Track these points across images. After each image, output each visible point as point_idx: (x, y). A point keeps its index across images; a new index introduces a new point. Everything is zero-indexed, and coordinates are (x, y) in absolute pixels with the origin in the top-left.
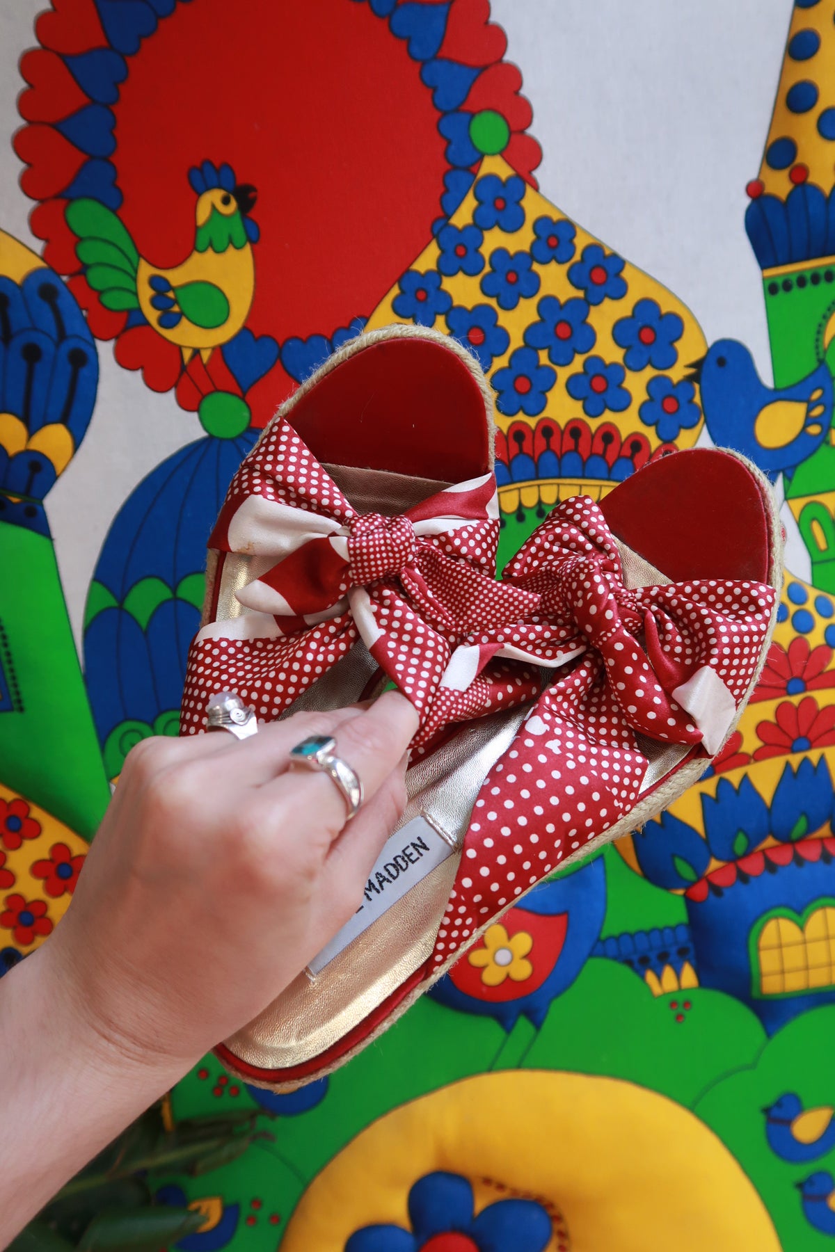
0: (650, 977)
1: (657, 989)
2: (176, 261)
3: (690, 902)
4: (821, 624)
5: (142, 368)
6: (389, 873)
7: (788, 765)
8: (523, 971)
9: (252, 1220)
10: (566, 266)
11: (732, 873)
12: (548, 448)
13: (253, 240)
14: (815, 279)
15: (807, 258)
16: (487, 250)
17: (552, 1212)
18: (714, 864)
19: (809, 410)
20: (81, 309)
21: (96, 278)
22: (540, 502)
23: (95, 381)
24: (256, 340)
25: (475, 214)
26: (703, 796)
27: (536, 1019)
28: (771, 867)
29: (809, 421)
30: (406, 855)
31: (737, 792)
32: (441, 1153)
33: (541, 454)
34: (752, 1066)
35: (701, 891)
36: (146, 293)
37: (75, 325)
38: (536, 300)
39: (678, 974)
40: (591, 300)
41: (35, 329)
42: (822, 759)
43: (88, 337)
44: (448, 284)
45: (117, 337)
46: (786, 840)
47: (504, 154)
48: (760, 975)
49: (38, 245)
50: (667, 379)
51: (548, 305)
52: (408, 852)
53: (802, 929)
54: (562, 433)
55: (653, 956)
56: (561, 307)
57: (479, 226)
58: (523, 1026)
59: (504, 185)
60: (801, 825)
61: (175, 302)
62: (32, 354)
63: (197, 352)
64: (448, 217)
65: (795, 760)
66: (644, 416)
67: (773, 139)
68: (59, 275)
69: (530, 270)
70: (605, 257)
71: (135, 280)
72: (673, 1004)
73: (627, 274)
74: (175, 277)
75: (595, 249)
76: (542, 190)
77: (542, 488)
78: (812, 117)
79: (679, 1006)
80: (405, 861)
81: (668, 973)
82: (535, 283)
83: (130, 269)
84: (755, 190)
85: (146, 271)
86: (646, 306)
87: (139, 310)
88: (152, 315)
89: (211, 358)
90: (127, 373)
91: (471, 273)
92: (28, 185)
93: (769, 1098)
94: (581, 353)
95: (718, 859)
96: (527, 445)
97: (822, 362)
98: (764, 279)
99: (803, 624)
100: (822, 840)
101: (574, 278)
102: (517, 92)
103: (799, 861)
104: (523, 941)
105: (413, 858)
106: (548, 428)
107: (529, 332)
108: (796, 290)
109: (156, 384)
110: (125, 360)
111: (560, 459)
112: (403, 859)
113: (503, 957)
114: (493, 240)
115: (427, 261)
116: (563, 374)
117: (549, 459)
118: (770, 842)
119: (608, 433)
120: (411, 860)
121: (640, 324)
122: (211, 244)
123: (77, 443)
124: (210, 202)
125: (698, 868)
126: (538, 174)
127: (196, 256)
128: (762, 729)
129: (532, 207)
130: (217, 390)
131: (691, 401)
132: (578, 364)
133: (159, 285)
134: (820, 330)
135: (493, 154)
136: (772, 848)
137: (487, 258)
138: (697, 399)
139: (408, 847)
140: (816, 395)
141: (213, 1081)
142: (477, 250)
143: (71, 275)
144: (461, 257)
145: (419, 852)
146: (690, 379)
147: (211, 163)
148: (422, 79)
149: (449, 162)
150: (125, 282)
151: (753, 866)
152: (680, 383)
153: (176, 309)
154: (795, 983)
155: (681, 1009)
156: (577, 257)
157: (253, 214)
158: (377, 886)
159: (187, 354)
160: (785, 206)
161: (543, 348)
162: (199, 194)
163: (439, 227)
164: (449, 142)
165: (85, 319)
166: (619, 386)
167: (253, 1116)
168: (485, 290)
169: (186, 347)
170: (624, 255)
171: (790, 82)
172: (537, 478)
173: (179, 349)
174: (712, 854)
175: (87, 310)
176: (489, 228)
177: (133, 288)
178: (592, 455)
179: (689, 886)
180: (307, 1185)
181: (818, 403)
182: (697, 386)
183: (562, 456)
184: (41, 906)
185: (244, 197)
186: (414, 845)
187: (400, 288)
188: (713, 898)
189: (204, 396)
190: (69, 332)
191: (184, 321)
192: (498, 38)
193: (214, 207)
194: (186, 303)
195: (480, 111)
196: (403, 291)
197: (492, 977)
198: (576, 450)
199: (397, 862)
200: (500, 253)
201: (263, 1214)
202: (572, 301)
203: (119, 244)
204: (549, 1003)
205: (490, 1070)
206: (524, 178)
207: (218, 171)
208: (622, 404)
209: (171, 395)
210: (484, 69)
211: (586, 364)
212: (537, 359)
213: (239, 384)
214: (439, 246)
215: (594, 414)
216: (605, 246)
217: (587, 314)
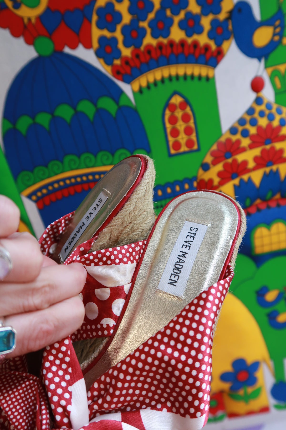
4: (278, 118)
5: (8, 27)
7: (265, 172)
12: (172, 52)
19: (274, 30)
22: (170, 75)
24: (53, 12)
26: (234, 185)
28: (259, 210)
29: (274, 35)
31: (247, 183)
33: (169, 55)
34: (252, 278)
42: (277, 169)
46: (264, 200)
48: (255, 247)
50: (218, 19)
53: (269, 230)
54: (177, 45)
60: (269, 195)
63: (29, 19)
65: (268, 170)
66: (210, 36)
77: (171, 69)
87: (4, 3)
88: (10, 4)
89: (36, 22)
93: (258, 288)
94: (183, 9)
96: (164, 51)
97: (280, 9)
99: (271, 118)
100: (277, 200)
103: (269, 207)
106: (171, 44)
109: (15, 34)
111: (177, 56)
116: (177, 19)
117: (173, 57)
118: (258, 201)
119: (196, 44)
128: (256, 159)
130: (39, 35)
131: (228, 28)
132: (182, 15)
136: (259, 204)
138: (230, 27)
140: (277, 23)
151: (253, 210)
152: (223, 21)
154: (267, 249)
159: (26, 21)
161: (168, 8)
166: (199, 23)
169: (25, 17)
172: (168, 64)
178: (189, 54)
181: (278, 26)
189: (35, 38)
191: (22, 6)
198: (183, 52)
208: (200, 31)
209: (22, 39)
211: (186, 14)
212: (166, 13)
213: (48, 32)
215: (190, 36)
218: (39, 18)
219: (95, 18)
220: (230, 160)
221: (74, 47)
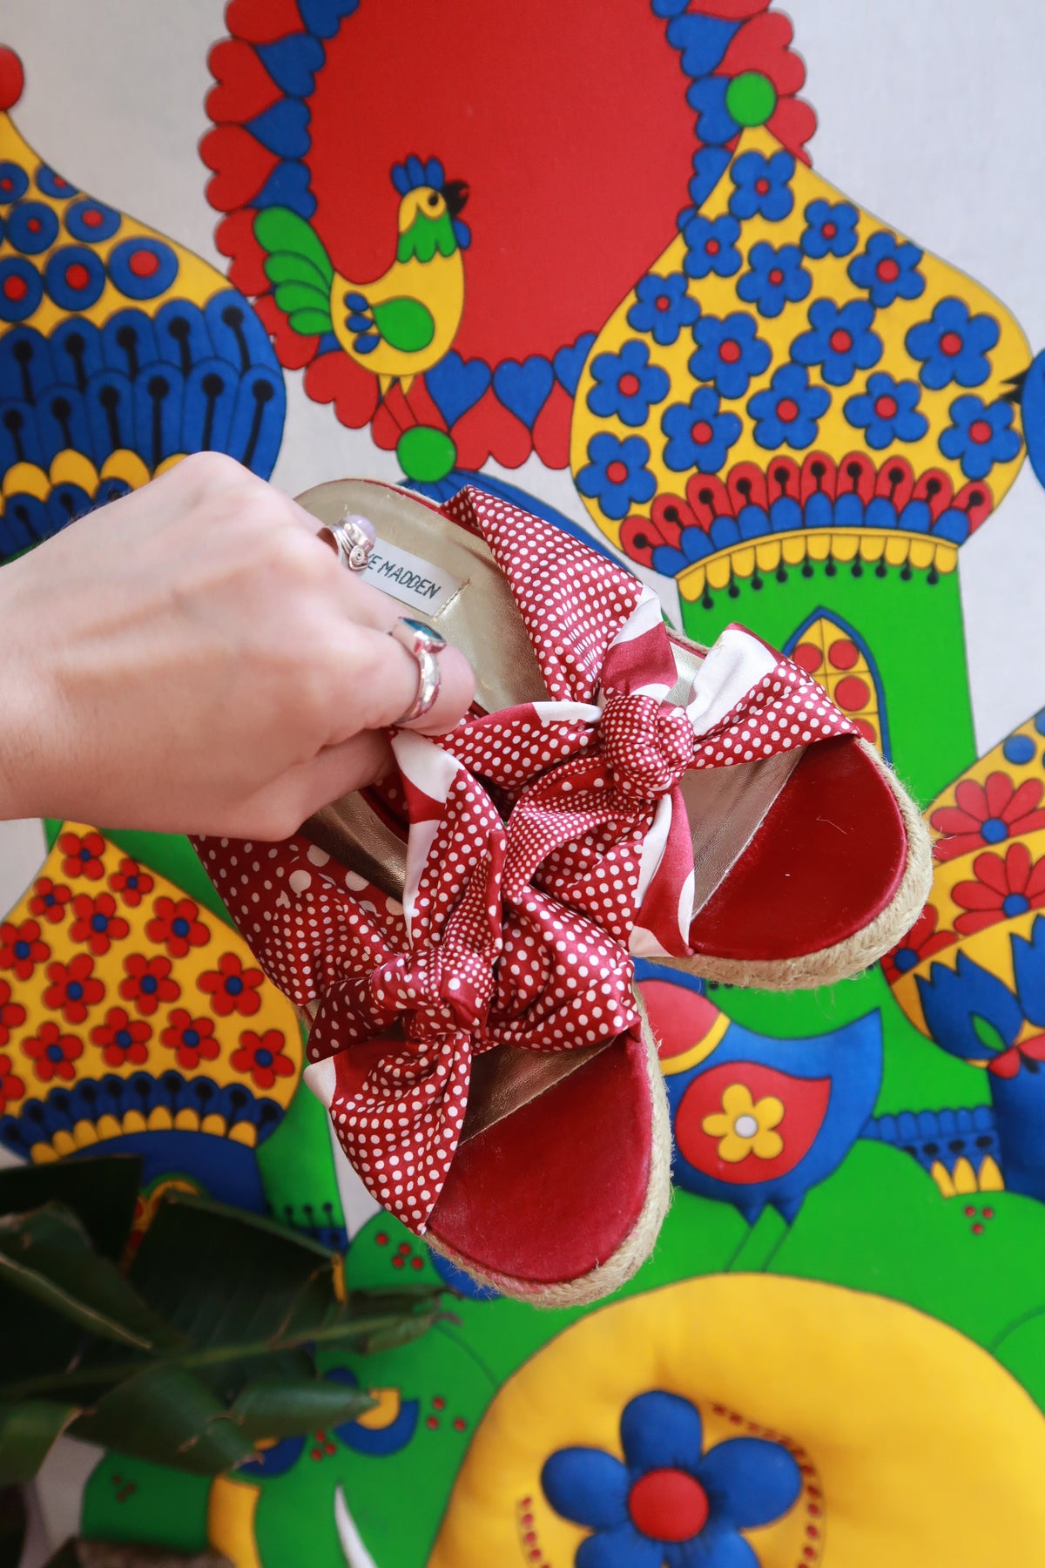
0: (939, 1170)
1: (947, 1188)
3: (994, 1077)
5: (334, 400)
8: (770, 1146)
9: (433, 1422)
10: (846, 260)
12: (819, 489)
13: (464, 246)
16: (744, 245)
17: (803, 1461)
18: (1029, 1030)
20: (268, 335)
21: (287, 299)
22: (807, 558)
23: (282, 417)
24: (465, 363)
25: (732, 201)
26: (1014, 938)
27: (787, 1208)
32: (661, 1367)
33: (810, 497)
35: (1010, 1064)
36: (340, 313)
37: (261, 353)
38: (805, 305)
39: (976, 1170)
40: (879, 301)
41: (217, 358)
43: (275, 366)
44: (696, 289)
45: (307, 365)
47: (770, 124)
49: (224, 264)
50: (975, 400)
51: (822, 309)
54: (838, 470)
56: (839, 312)
57: (736, 215)
58: (770, 1218)
59: (768, 163)
61: (373, 322)
62: (213, 386)
63: (396, 381)
64: (697, 206)
66: (945, 447)
68: (245, 296)
69: (798, 266)
70: (896, 247)
71: (328, 298)
72: (969, 1210)
73: (924, 267)
74: (374, 293)
75: (883, 238)
76: (816, 166)
77: (810, 540)
79: (977, 1214)
81: (963, 1167)
82: (805, 283)
83: (322, 286)
85: (341, 287)
86: (950, 306)
87: (332, 334)
88: (347, 339)
89: (413, 388)
90: (317, 408)
91: (725, 274)
92: (214, 196)
94: (865, 368)
95: (1035, 1023)
96: (792, 485)
101: (856, 274)
102: (786, 47)
104: (772, 1109)
106: (818, 466)
107: (797, 345)
109: (350, 420)
110: (316, 393)
111: (833, 503)
114: (754, 232)
115: (671, 261)
116: (840, 395)
117: (820, 503)
119: (897, 471)
121: (942, 329)
122: (415, 253)
124: (417, 205)
125: (1007, 1033)
126: (811, 147)
127: (398, 269)
129: (803, 188)
130: (418, 425)
131: (1008, 427)
132: (859, 383)
133: (356, 304)
135: (755, 126)
137: (745, 254)
138: (1017, 425)
141: (392, 1249)
142: (732, 245)
143: (259, 296)
144: (713, 255)
146: (1008, 398)
147: (417, 157)
148: (667, 38)
149: (699, 138)
150: (317, 302)
152: (994, 404)
153: (374, 330)
155: (979, 1218)
156: (860, 248)
157: (465, 214)
159: (385, 384)
161: (814, 364)
162: (403, 194)
163: (686, 218)
164: (700, 115)
165: (273, 347)
166: (913, 409)
167: (437, 1293)
168: (742, 293)
169: (384, 375)
170: (921, 241)
172: (804, 526)
173: (376, 378)
174: (1025, 1016)
175: (275, 334)
176: (748, 217)
177: (326, 308)
178: (875, 497)
179: (994, 1056)
180: (498, 1388)
182: (1017, 408)
183: (837, 498)
184: (208, 1024)
185: (455, 195)
187: (638, 296)
188: (1025, 1074)
189: (403, 432)
190: (253, 360)
191: (383, 345)
193: (419, 210)
194: (386, 324)
195: (739, 74)
196: (640, 299)
197: (731, 1151)
198: (855, 491)
200: (762, 248)
201: (446, 1416)
202: (853, 305)
203: (312, 258)
204: (804, 1191)
205: (727, 1270)
206: (794, 154)
207: (424, 167)
208: (916, 431)
209: (366, 431)
210: (746, 20)
211: (870, 383)
212: (807, 377)
213: (444, 419)
214: (687, 242)
215: (878, 445)
216: (896, 233)
217: (871, 320)
218: (424, 378)
219: (586, 383)
220: (1000, 849)
221: (513, 463)
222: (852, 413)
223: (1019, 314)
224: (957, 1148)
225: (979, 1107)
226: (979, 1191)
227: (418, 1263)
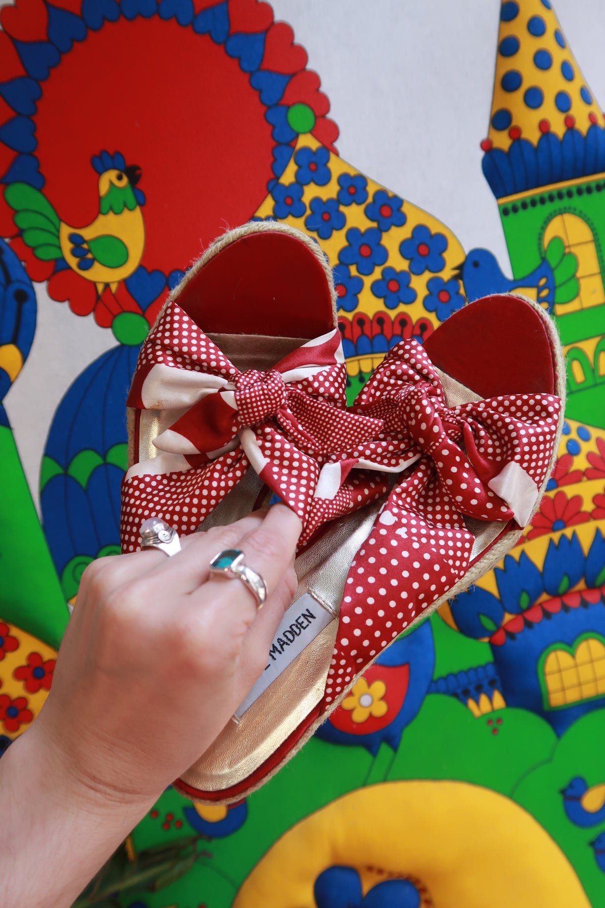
0: (471, 703)
1: (477, 712)
2: (87, 222)
3: (494, 647)
4: (563, 439)
5: (68, 299)
6: (287, 638)
7: (551, 541)
8: (381, 709)
10: (363, 207)
11: (520, 622)
12: (363, 333)
13: (141, 204)
14: (533, 203)
15: (527, 189)
16: (307, 199)
17: (420, 886)
18: (508, 617)
19: (539, 293)
20: (21, 261)
21: (31, 239)
22: (360, 372)
23: (34, 311)
24: (149, 273)
25: (297, 175)
26: (495, 569)
27: (393, 743)
28: (547, 615)
29: (540, 300)
30: (299, 623)
31: (519, 563)
32: (334, 852)
33: (359, 337)
34: (549, 760)
35: (501, 637)
36: (67, 246)
37: (17, 273)
38: (344, 232)
39: (491, 699)
40: (383, 228)
42: (574, 534)
43: (27, 281)
45: (48, 279)
46: (555, 594)
47: (314, 132)
48: (548, 693)
50: (439, 279)
51: (353, 233)
52: (300, 621)
53: (573, 656)
54: (371, 322)
55: (472, 688)
56: (363, 235)
57: (300, 183)
58: (385, 750)
59: (314, 153)
60: (565, 583)
61: (89, 251)
63: (107, 286)
64: (277, 178)
65: (556, 536)
66: (427, 305)
67: (496, 109)
69: (338, 210)
70: (389, 198)
71: (58, 237)
72: (490, 722)
73: (405, 209)
74: (88, 233)
75: (381, 194)
76: (341, 155)
77: (361, 362)
78: (519, 95)
79: (494, 723)
80: (299, 628)
81: (484, 699)
82: (342, 221)
83: (53, 229)
84: (487, 146)
85: (66, 230)
86: (421, 230)
87: (63, 259)
88: (73, 262)
89: (119, 289)
90: (58, 305)
91: (297, 216)
93: (563, 783)
94: (380, 265)
95: (510, 613)
96: (348, 333)
97: (544, 260)
98: (499, 206)
100: (580, 592)
101: (369, 214)
102: (317, 89)
103: (566, 608)
104: (379, 687)
105: (304, 625)
106: (361, 320)
107: (342, 254)
108: (521, 212)
109: (80, 311)
110: (56, 295)
111: (371, 339)
112: (297, 626)
113: (366, 700)
114: (311, 192)
115: (266, 209)
116: (368, 281)
117: (364, 341)
118: (545, 597)
119: (403, 320)
120: (303, 627)
121: (417, 242)
122: (111, 209)
123: (25, 357)
124: (108, 180)
125: (497, 620)
126: (338, 145)
127: (101, 218)
129: (336, 167)
130: (124, 311)
131: (458, 293)
132: (377, 273)
133: (76, 240)
134: (541, 238)
135: (305, 133)
136: (546, 602)
137: (307, 204)
138: (462, 291)
139: (300, 617)
140: (543, 282)
141: (162, 819)
142: (300, 200)
143: (12, 238)
144: (290, 205)
145: (308, 620)
146: (456, 278)
147: (106, 151)
148: (251, 84)
149: (274, 139)
150: (52, 240)
151: (535, 615)
152: (449, 281)
153: (90, 256)
154: (572, 696)
155: (495, 725)
156: (370, 200)
157: (141, 185)
158: (279, 648)
159: (100, 288)
160: (508, 155)
161: (352, 264)
162: (100, 174)
163: (272, 185)
164: (274, 127)
165: (25, 269)
166: (408, 286)
167: (194, 841)
168: (308, 226)
169: (99, 283)
170: (402, 195)
171: (503, 72)
172: (357, 355)
173: (94, 284)
174: (506, 610)
175: (25, 261)
176: (307, 184)
177: (57, 244)
178: (393, 335)
179: (491, 635)
180: (238, 889)
181: (544, 287)
182: (461, 282)
183: (373, 338)
184: (23, 701)
185: (133, 174)
186: (304, 615)
188: (510, 643)
189: (115, 316)
190: (13, 278)
191: (97, 265)
192: (301, 54)
193: (111, 183)
194: (97, 251)
195: (294, 104)
197: (359, 716)
198: (382, 333)
199: (292, 629)
200: (316, 201)
202: (369, 230)
203: (45, 213)
204: (402, 731)
205: (364, 785)
206: (328, 148)
207: (112, 158)
208: (411, 298)
209: (91, 318)
210: (293, 75)
211: (383, 273)
212: (349, 272)
213: (139, 306)
214: (274, 199)
215: (392, 307)
216: (388, 191)
217: (380, 239)
222: (376, 290)
223: (457, 233)
224: (479, 689)
225: (488, 664)
226: (493, 710)
227: (179, 824)
